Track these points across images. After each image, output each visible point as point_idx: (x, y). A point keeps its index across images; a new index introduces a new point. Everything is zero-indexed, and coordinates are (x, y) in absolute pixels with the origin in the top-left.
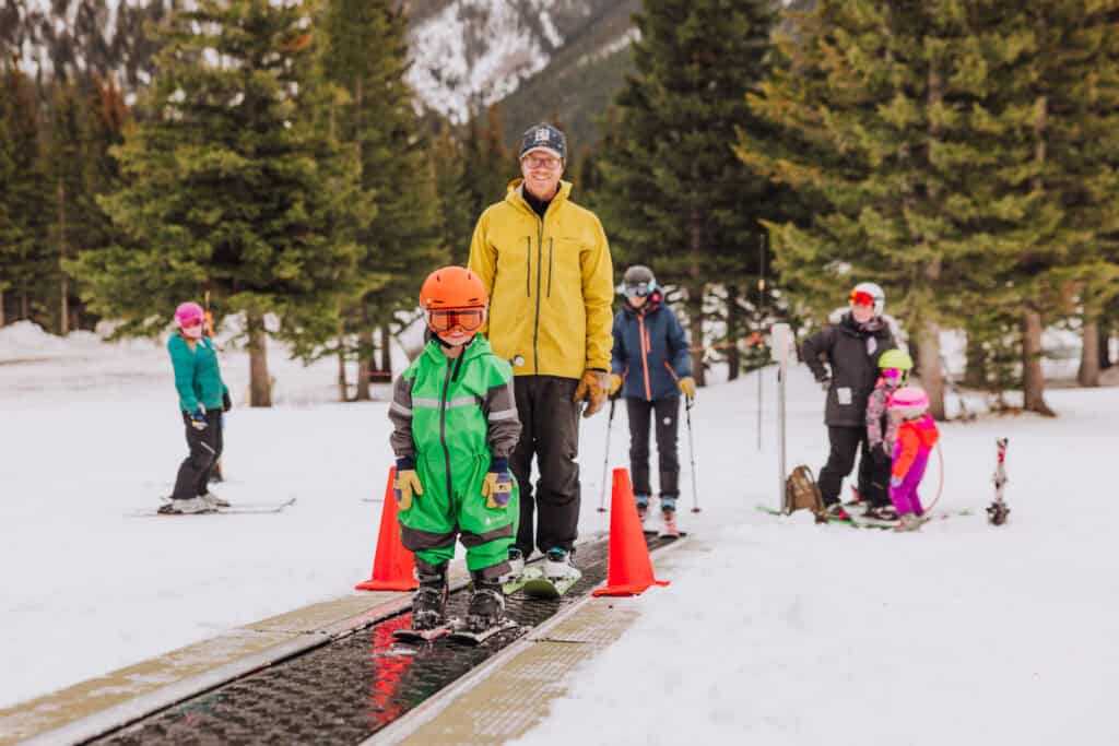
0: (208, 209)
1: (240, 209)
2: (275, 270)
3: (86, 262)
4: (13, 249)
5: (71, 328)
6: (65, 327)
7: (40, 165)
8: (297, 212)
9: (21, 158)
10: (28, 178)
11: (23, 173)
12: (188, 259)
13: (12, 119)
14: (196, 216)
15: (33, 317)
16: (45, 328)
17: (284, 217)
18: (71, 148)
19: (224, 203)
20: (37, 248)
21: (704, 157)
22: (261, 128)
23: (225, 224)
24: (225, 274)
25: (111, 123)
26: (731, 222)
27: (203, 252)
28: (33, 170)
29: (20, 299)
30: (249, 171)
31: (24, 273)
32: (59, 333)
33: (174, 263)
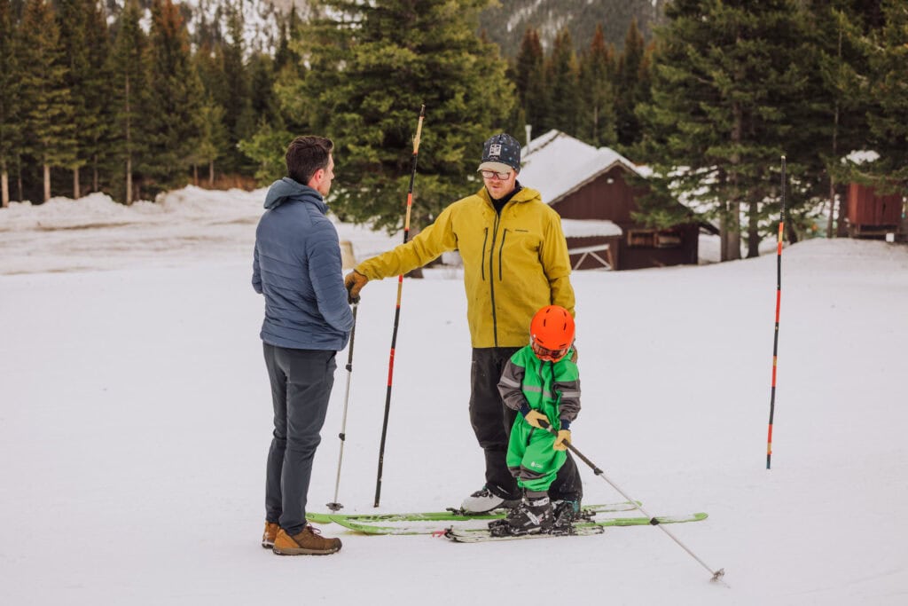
0: (379, 98)
1: (406, 99)
2: (439, 154)
3: (261, 145)
4: (89, 133)
5: (134, 199)
6: (129, 198)
7: (110, 64)
8: (458, 102)
9: (95, 58)
10: (101, 75)
11: (97, 71)
12: (364, 143)
13: (87, 25)
14: (369, 105)
15: (105, 188)
16: (114, 198)
17: (445, 107)
18: (134, 51)
19: (391, 93)
20: (107, 132)
21: (753, 60)
22: (424, 27)
23: (395, 113)
24: (392, 157)
25: (169, 31)
26: (773, 117)
27: (376, 137)
28: (103, 68)
29: (92, 175)
30: (416, 65)
31: (97, 152)
32: (124, 201)
33: (350, 146)
